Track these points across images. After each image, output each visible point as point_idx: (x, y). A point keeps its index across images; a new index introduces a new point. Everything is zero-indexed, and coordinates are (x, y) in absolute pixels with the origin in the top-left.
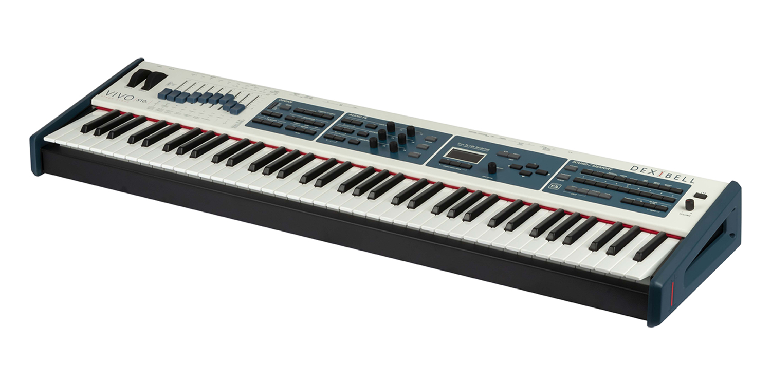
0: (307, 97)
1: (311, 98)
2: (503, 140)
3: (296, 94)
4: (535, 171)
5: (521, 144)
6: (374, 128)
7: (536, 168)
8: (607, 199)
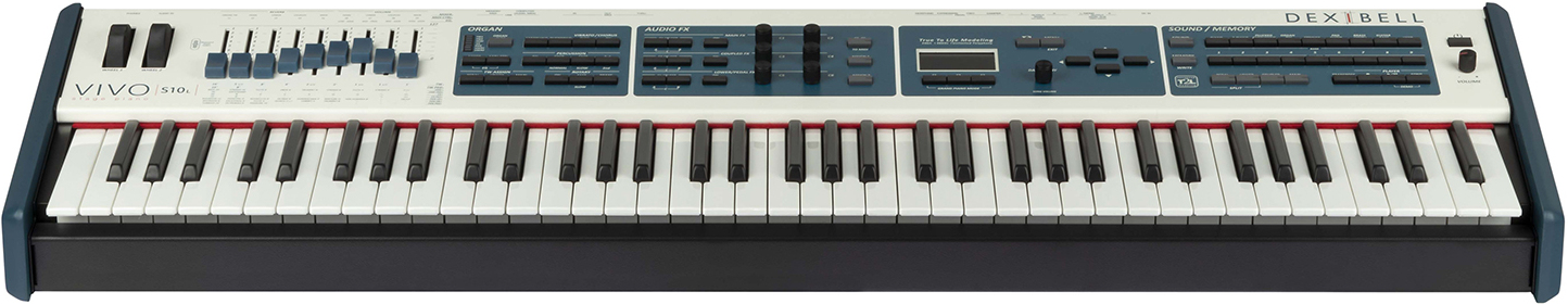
0: (521, 12)
1: (531, 12)
2: (996, 16)
3: (493, 12)
4: (1119, 62)
5: (1039, 17)
6: (723, 45)
7: (1116, 56)
8: (1304, 83)
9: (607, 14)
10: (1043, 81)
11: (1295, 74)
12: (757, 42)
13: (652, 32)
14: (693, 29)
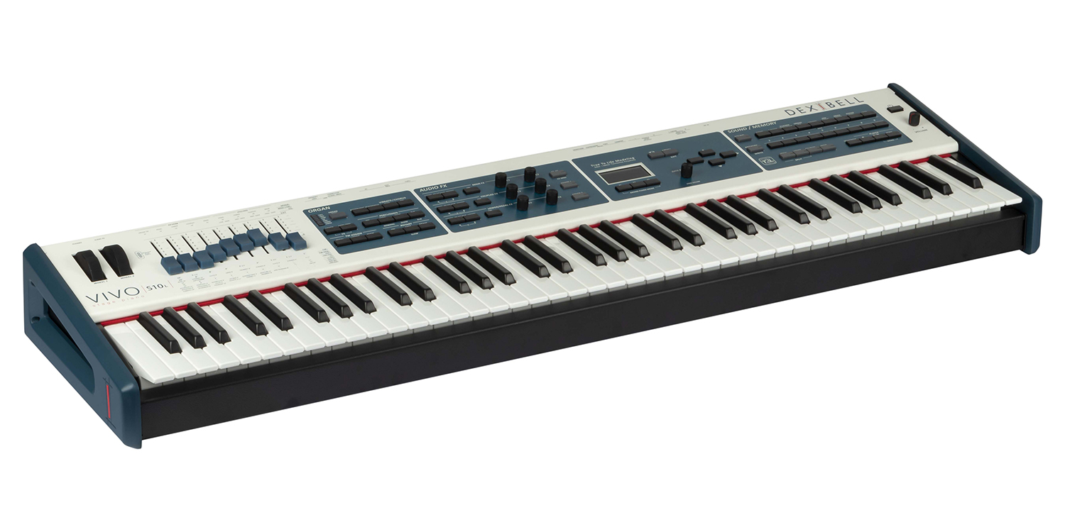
0: (331, 195)
1: (338, 193)
2: (622, 143)
3: (314, 198)
4: (717, 157)
5: (647, 139)
6: (477, 191)
7: (714, 154)
8: (834, 149)
9: (387, 186)
10: (686, 176)
11: (824, 145)
12: (496, 185)
13: (425, 192)
14: (449, 185)
